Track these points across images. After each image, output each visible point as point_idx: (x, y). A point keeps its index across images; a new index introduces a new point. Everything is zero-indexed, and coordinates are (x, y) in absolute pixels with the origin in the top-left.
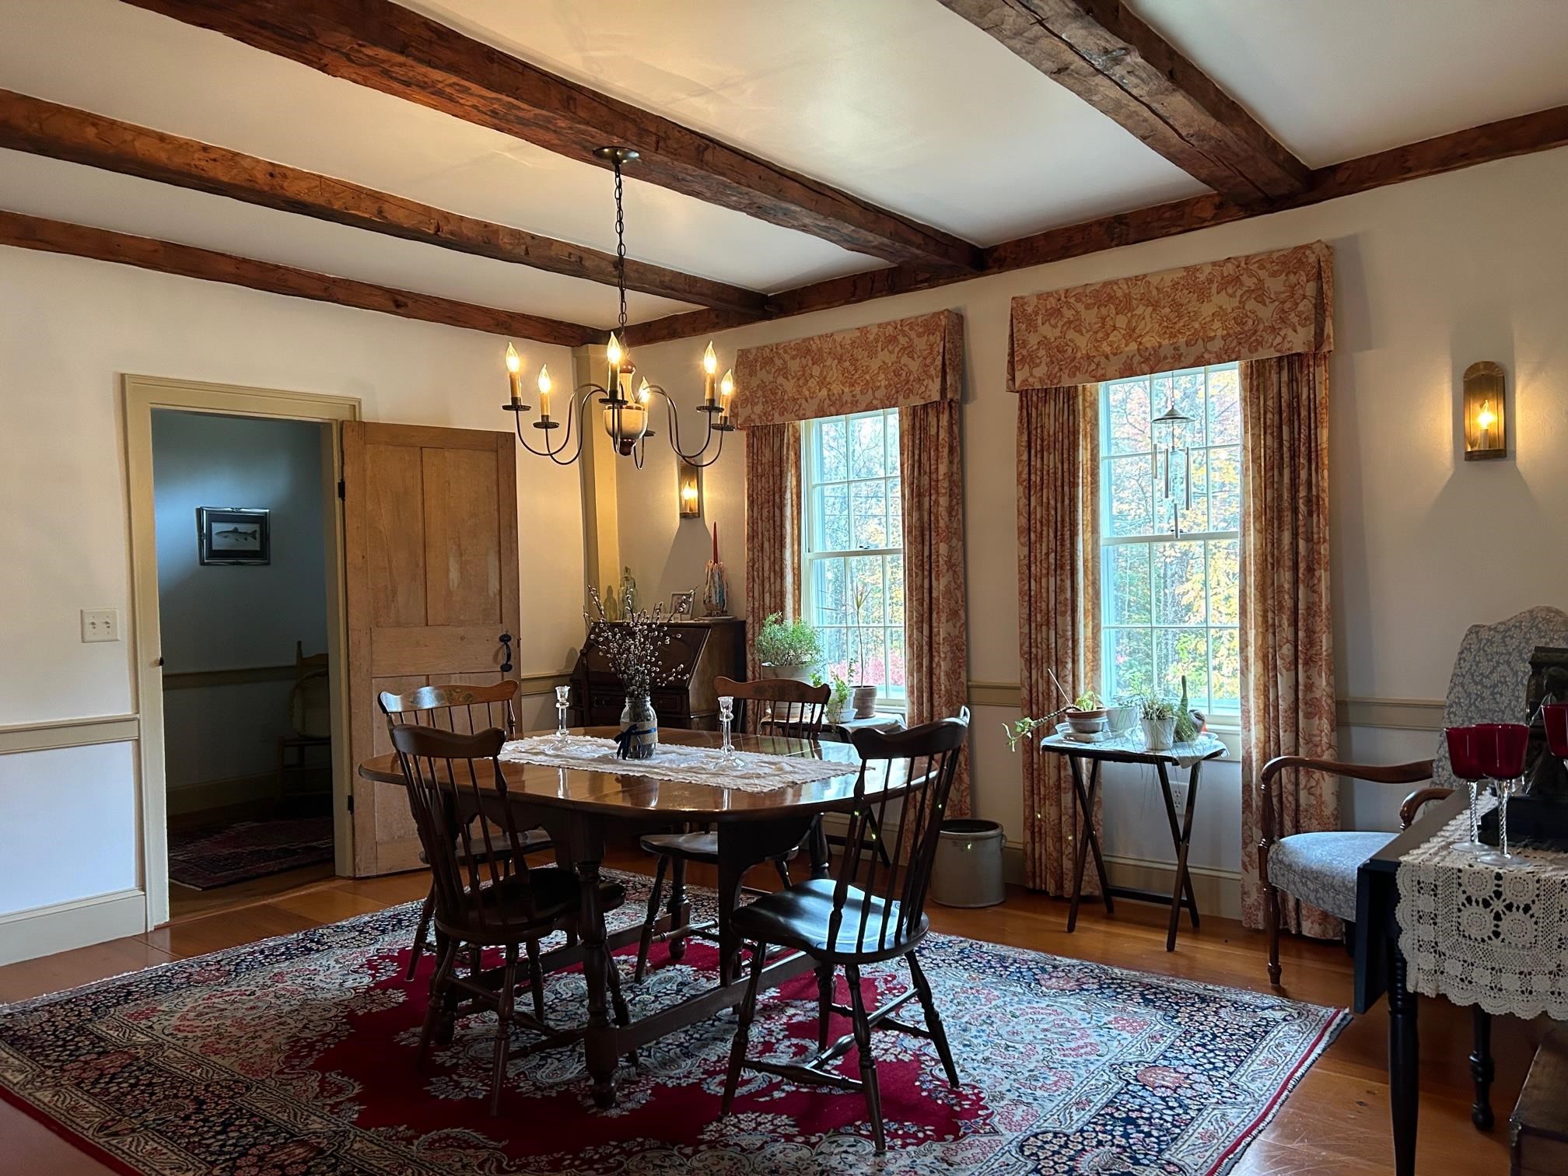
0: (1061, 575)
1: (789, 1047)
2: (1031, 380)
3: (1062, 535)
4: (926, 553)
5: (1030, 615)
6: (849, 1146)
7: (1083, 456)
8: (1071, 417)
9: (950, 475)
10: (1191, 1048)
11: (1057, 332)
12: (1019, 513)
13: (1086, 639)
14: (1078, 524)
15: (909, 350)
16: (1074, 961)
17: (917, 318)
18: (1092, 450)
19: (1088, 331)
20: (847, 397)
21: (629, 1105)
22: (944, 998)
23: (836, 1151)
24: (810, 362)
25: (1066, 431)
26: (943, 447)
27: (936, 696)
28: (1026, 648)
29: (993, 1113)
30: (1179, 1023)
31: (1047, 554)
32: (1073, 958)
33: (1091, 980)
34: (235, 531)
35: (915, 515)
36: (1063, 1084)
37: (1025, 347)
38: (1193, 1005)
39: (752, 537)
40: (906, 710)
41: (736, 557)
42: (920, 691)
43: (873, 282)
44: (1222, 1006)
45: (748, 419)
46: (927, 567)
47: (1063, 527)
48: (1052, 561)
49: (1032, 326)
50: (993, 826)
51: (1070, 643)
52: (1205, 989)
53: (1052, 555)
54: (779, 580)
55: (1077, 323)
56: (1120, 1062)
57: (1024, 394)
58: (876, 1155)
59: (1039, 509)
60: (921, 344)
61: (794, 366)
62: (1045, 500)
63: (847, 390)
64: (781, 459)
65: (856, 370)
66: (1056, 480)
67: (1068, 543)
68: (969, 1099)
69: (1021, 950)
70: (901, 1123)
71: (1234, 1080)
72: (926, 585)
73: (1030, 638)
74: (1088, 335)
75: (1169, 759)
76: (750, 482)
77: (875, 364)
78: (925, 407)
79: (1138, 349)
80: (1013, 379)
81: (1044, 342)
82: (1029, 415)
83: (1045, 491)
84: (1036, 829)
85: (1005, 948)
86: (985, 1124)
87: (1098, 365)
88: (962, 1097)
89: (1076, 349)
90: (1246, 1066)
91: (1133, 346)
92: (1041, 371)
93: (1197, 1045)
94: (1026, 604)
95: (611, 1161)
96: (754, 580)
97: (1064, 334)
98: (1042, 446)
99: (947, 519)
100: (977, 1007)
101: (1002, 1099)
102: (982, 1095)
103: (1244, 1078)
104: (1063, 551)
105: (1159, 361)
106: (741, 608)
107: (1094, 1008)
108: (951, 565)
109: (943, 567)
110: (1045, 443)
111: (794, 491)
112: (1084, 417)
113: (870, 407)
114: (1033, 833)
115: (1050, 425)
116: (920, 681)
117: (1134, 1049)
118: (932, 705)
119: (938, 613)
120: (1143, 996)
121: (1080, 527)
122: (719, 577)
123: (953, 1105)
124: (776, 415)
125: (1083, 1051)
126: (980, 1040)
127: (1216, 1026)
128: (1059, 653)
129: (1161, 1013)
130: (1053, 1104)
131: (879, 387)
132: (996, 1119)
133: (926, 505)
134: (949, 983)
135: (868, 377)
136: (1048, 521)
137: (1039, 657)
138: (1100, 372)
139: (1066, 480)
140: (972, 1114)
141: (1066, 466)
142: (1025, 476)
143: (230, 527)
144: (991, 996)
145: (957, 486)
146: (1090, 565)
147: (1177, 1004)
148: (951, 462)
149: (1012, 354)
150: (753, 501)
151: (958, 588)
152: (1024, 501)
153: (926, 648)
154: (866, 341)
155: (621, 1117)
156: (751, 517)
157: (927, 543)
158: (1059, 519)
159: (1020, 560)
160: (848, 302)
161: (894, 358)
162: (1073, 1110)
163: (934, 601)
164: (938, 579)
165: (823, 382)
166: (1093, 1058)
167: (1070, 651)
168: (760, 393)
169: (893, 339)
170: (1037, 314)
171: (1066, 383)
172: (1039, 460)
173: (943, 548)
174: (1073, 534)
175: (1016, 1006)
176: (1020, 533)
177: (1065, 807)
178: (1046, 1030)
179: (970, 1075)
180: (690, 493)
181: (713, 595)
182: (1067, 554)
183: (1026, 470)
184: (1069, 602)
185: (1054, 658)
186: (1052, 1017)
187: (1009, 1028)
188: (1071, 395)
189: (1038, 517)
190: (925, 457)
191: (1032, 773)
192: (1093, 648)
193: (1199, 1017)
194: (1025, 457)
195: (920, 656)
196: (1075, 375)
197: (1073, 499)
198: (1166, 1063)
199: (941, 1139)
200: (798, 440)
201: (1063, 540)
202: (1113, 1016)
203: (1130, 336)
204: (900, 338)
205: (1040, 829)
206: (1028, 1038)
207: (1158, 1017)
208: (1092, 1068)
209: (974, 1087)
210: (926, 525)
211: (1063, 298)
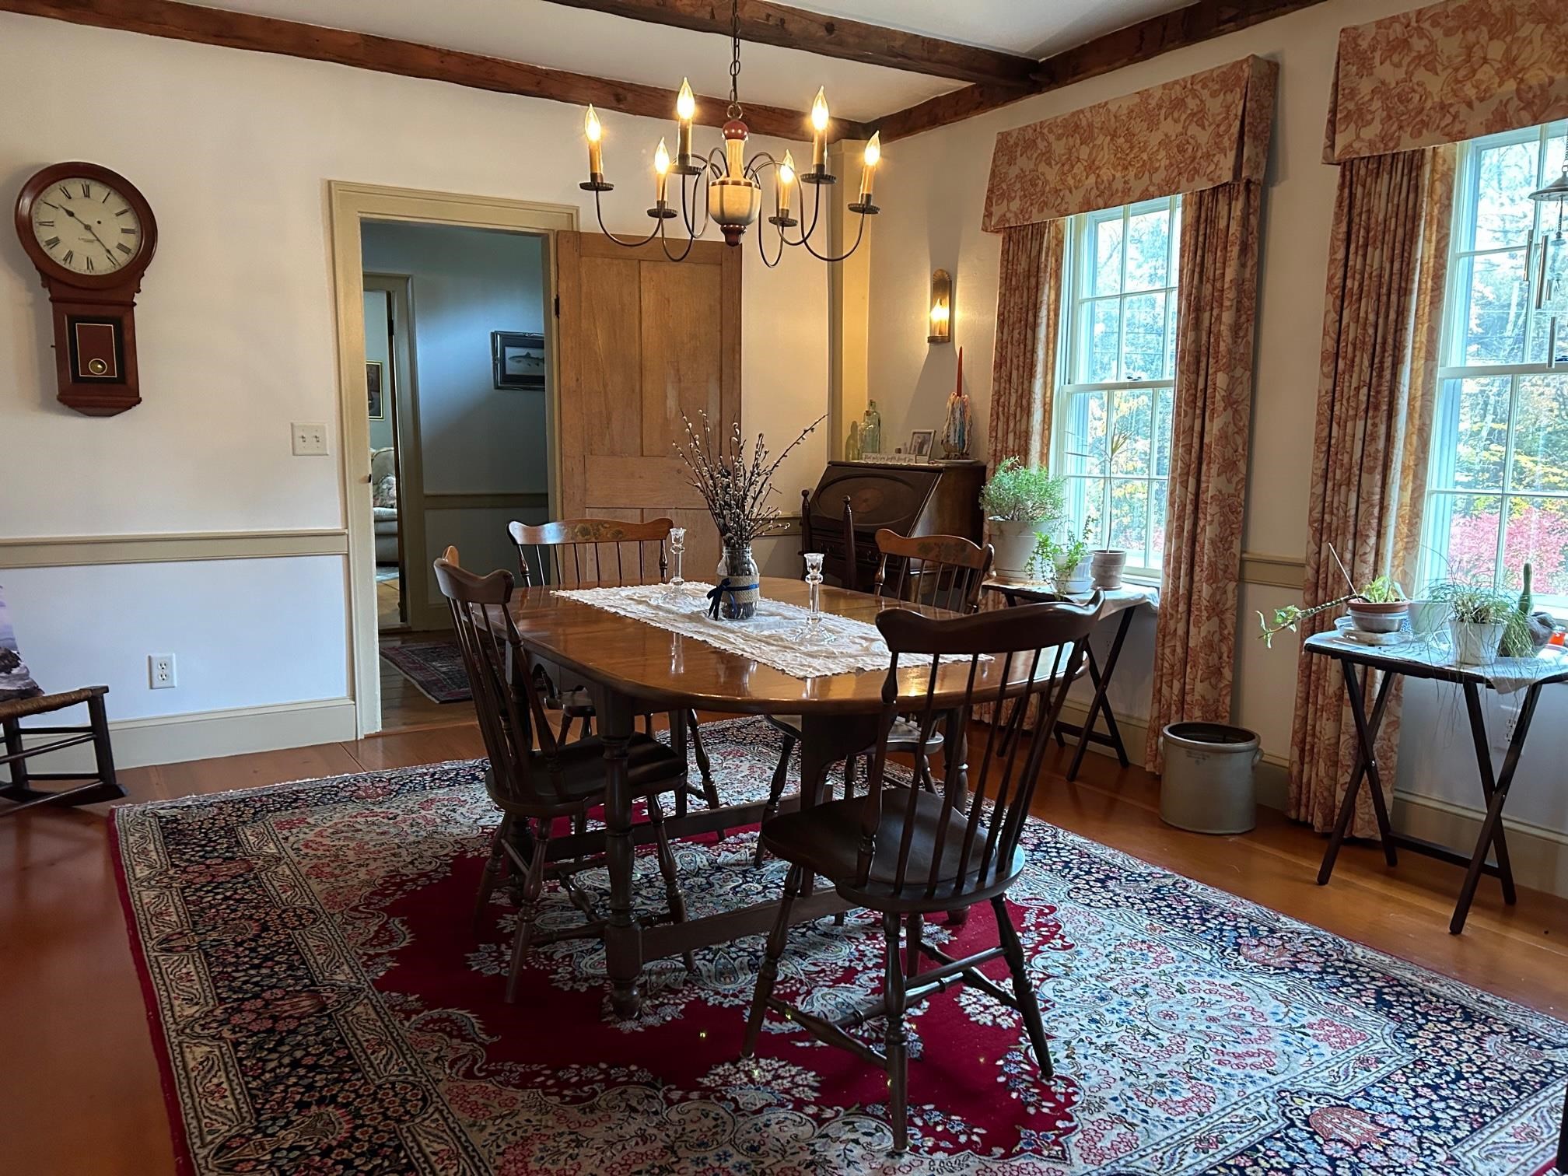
0: (1374, 417)
1: (872, 980)
2: (1356, 145)
3: (1382, 362)
4: (1201, 386)
5: (1327, 470)
6: (865, 1134)
7: (1424, 250)
8: (1412, 196)
9: (1239, 283)
10: (1414, 1089)
11: (1401, 74)
12: (1326, 333)
13: (1401, 506)
14: (1404, 347)
15: (1199, 117)
16: (1303, 927)
17: (1212, 71)
18: (1438, 242)
19: (1445, 69)
20: (1118, 185)
21: (651, 1020)
22: (1101, 949)
23: (844, 1138)
24: (1078, 141)
25: (1401, 216)
26: (1233, 244)
27: (1197, 569)
28: (1316, 515)
29: (1076, 1127)
30: (1414, 1047)
31: (1358, 389)
32: (1304, 921)
33: (1315, 958)
34: (528, 356)
35: (1191, 335)
36: (1195, 1105)
37: (1352, 99)
38: (1448, 1022)
39: (999, 365)
40: (1159, 582)
41: (981, 389)
42: (1178, 561)
43: (1165, 29)
44: (1493, 1032)
45: (1003, 218)
46: (1200, 404)
47: (1384, 350)
48: (1363, 398)
49: (1365, 66)
50: (1248, 736)
51: (1376, 511)
52: (1478, 1000)
53: (1364, 390)
54: (1025, 417)
55: (1430, 58)
56: (1297, 1088)
57: (1347, 166)
58: (891, 1155)
59: (1352, 326)
60: (1215, 106)
61: (1059, 148)
62: (1362, 314)
63: (1118, 175)
64: (1038, 267)
65: (1132, 148)
66: (1380, 286)
67: (1387, 374)
68: (1054, 1100)
69: (1238, 900)
70: (948, 1115)
71: (1457, 1153)
72: (1197, 427)
73: (1324, 501)
74: (1446, 74)
75: (1481, 679)
76: (1002, 296)
77: (1155, 138)
78: (1215, 190)
79: (1518, 90)
80: (1332, 146)
81: (1381, 90)
82: (1352, 195)
83: (1363, 301)
84: (1308, 747)
85: (1219, 893)
86: (1056, 1143)
87: (1455, 117)
88: (1047, 1094)
89: (1426, 95)
90: (1487, 1133)
91: (1511, 85)
92: (1370, 132)
93: (1426, 1085)
94: (1322, 455)
95: (586, 1089)
96: (998, 418)
97: (1410, 74)
98: (1366, 238)
99: (1229, 341)
100: (1138, 969)
101: (1100, 1109)
102: (1075, 1098)
103: (1475, 1152)
104: (1379, 385)
105: (1548, 105)
106: (984, 451)
107: (1297, 999)
108: (1230, 402)
109: (1220, 405)
110: (1372, 234)
111: (1052, 307)
112: (1431, 195)
113: (1146, 196)
114: (1302, 751)
115: (1380, 208)
116: (1179, 548)
117: (1326, 1073)
118: (1192, 578)
119: (1209, 463)
120: (1379, 993)
121: (1408, 352)
122: (963, 413)
123: (1030, 1104)
124: (1035, 211)
125: (1249, 1061)
126: (1115, 1017)
127: (1470, 1060)
128: (1360, 523)
129: (1394, 1025)
130: (1167, 1134)
131: (1157, 169)
132: (1074, 1140)
133: (1206, 323)
134: (1119, 929)
135: (1145, 156)
136: (1364, 343)
137: (1333, 527)
138: (1458, 127)
139: (1395, 286)
140: (1044, 1123)
141: (1397, 265)
142: (1337, 281)
143: (522, 352)
144: (1163, 958)
145: (1250, 299)
146: (1418, 404)
147: (1425, 1015)
148: (1243, 265)
149: (1334, 111)
150: (1003, 321)
151: (1239, 431)
152: (1333, 316)
153: (1189, 508)
154: (1146, 110)
155: (634, 1033)
156: (1000, 340)
157: (1203, 373)
158: (1379, 340)
159: (1319, 397)
160: (1132, 61)
161: (1179, 128)
162: (1190, 1149)
163: (1205, 448)
164: (1211, 420)
165: (1092, 167)
166: (1258, 1074)
167: (1374, 522)
168: (1018, 185)
169: (1179, 104)
170: (1374, 50)
171: (1407, 145)
172: (1360, 259)
173: (1221, 379)
174: (1397, 363)
175: (1191, 977)
176: (1324, 360)
177: (1347, 725)
178: (1213, 1019)
179: (1075, 1064)
180: (939, 314)
181: (952, 434)
182: (1385, 389)
183: (1340, 274)
184: (1381, 456)
185: (1351, 529)
186: (1233, 1002)
187: (1165, 1007)
188: (1414, 162)
189: (1351, 338)
190: (1209, 259)
191: (1309, 676)
192: (1410, 518)
193: (1451, 1041)
194: (1340, 255)
195: (1181, 518)
196: (1420, 133)
197: (1402, 313)
198: (1364, 1104)
199: (986, 1151)
200: (1060, 243)
201: (1381, 369)
202: (1320, 1016)
203: (1507, 71)
204: (1189, 100)
205: (1313, 747)
206: (1182, 1025)
207: (1387, 1030)
208: (1251, 1089)
209: (1071, 1083)
210: (1204, 349)
211: (1414, 24)
